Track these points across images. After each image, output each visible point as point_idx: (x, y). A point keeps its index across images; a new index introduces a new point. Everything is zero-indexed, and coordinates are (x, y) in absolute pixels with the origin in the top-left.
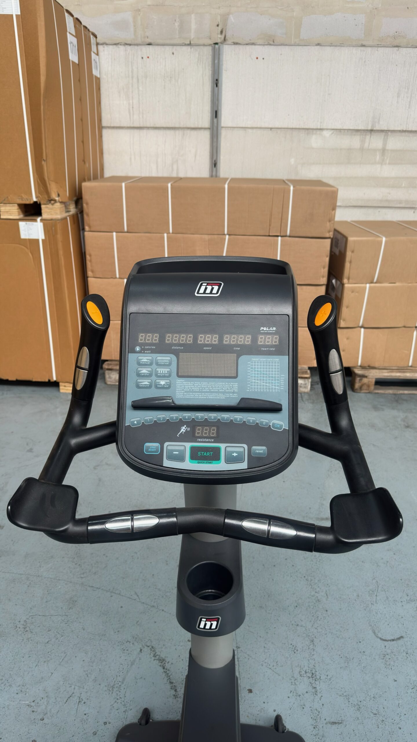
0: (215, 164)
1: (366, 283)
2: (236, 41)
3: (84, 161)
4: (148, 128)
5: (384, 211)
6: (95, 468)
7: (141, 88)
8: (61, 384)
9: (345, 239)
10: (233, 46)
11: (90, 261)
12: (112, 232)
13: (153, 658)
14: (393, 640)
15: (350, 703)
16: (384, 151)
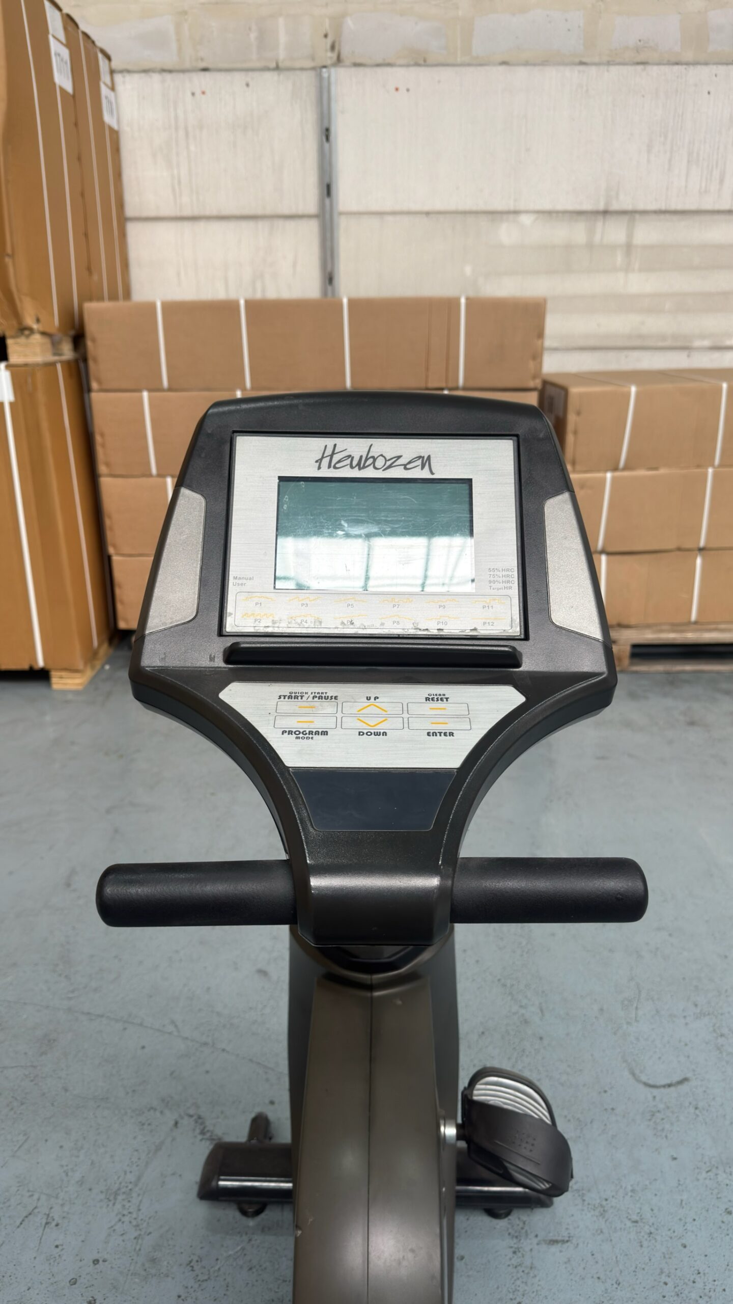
0: (329, 279)
1: (606, 471)
2: (358, 61)
3: (89, 269)
4: (208, 218)
5: (636, 354)
6: (108, 811)
7: (192, 148)
8: (53, 674)
9: (563, 393)
10: (353, 70)
11: (103, 446)
12: (139, 390)
13: (200, 1137)
14: (670, 1085)
15: (586, 1203)
16: (629, 247)
